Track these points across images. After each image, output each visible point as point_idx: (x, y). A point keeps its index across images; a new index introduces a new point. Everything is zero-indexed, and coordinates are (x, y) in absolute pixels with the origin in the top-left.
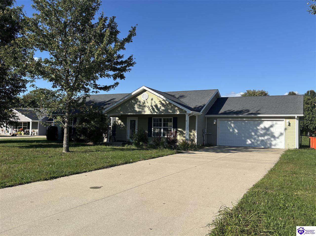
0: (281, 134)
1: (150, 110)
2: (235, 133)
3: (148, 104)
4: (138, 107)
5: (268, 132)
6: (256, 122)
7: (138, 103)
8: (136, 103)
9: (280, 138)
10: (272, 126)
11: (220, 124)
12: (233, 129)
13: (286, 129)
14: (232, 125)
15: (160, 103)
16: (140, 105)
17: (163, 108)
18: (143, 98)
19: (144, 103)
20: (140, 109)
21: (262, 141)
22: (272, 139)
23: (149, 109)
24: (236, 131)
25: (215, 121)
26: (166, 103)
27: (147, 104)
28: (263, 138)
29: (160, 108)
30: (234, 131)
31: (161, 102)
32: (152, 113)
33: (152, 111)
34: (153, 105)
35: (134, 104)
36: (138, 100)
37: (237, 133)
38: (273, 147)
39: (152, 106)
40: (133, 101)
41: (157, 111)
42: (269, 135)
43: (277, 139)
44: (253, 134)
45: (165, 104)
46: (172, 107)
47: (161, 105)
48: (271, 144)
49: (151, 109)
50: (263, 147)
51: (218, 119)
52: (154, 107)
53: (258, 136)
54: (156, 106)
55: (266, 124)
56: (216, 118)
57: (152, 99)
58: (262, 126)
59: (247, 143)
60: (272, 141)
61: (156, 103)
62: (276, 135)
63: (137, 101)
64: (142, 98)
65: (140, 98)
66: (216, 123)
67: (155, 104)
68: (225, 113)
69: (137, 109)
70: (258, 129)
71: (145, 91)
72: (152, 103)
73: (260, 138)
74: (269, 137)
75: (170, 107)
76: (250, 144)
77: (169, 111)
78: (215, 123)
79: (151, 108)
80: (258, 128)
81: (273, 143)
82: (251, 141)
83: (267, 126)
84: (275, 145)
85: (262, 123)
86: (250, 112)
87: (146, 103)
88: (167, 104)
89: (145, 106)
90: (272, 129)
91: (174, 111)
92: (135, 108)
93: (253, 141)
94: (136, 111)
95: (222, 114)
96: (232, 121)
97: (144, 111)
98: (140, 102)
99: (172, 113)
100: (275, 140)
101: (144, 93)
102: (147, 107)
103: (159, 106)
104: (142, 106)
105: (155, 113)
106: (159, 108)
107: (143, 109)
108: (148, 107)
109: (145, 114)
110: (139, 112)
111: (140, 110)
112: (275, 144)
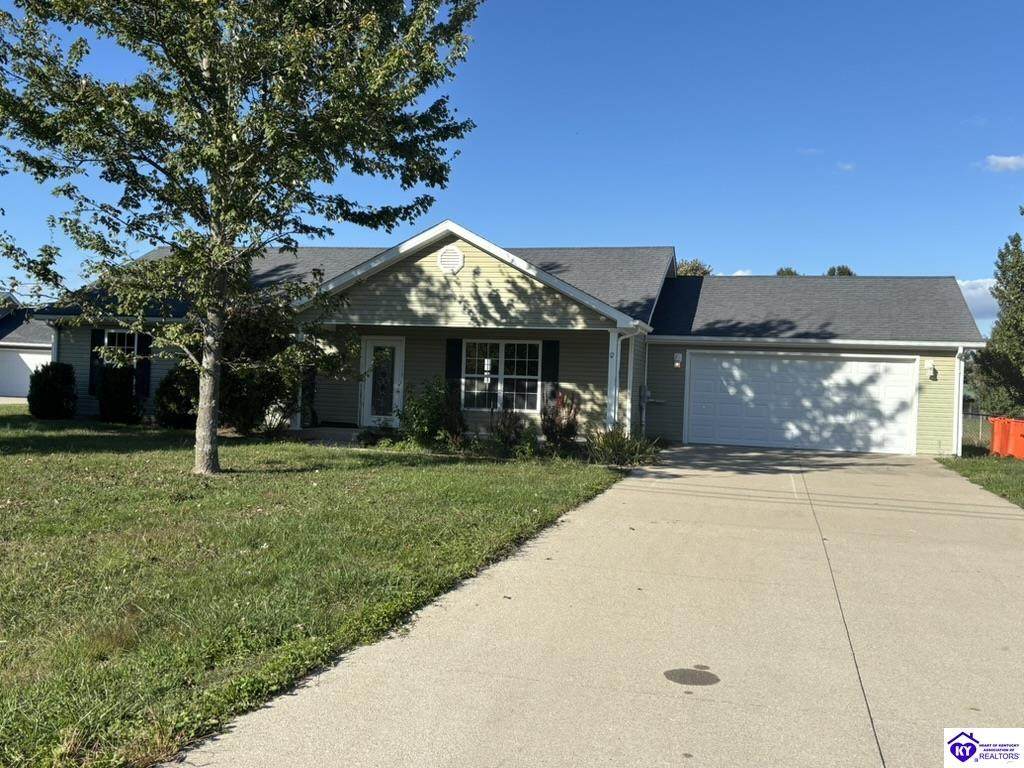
0: (903, 406)
1: (470, 311)
2: (746, 399)
3: (463, 290)
4: (420, 301)
5: (861, 400)
6: (819, 365)
7: (422, 284)
8: (415, 283)
9: (901, 418)
10: (872, 379)
11: (693, 366)
12: (738, 385)
13: (920, 389)
14: (737, 373)
15: (509, 286)
16: (429, 293)
17: (520, 306)
18: (441, 267)
19: (446, 285)
20: (429, 306)
21: (839, 427)
22: (873, 423)
23: (465, 308)
24: (749, 393)
25: (679, 356)
26: (533, 286)
27: (455, 289)
28: (840, 419)
29: (510, 306)
30: (741, 392)
31: (514, 283)
32: (478, 323)
33: (478, 316)
34: (481, 294)
35: (407, 287)
36: (421, 271)
37: (754, 400)
38: (874, 450)
39: (477, 297)
40: (401, 277)
41: (497, 316)
42: (861, 408)
43: (890, 425)
44: (807, 403)
45: (530, 291)
46: (556, 304)
47: (511, 295)
48: (868, 442)
49: (474, 310)
50: (840, 449)
51: (688, 351)
52: (485, 300)
53: (826, 412)
54: (495, 298)
55: (854, 371)
56: (683, 348)
57: (476, 272)
58: (839, 377)
59: (789, 435)
60: (871, 429)
61: (495, 286)
62: (887, 408)
63: (417, 275)
64: (438, 263)
65: (432, 265)
66: (683, 364)
67: (489, 290)
68: (711, 330)
69: (418, 308)
70: (824, 389)
71: (450, 238)
72: (476, 287)
73: (832, 419)
74: (860, 415)
75: (549, 303)
76: (797, 439)
77: (545, 317)
78: (677, 364)
79: (473, 303)
80: (826, 383)
81: (877, 435)
82: (798, 427)
83: (857, 379)
84: (881, 445)
85: (839, 368)
86: (801, 330)
87: (453, 284)
88: (537, 293)
89: (450, 298)
90: (872, 389)
91: (566, 318)
92: (408, 302)
93: (806, 427)
94: (412, 315)
95: (699, 333)
96: (738, 360)
97: (448, 317)
98: (429, 279)
99: (557, 323)
100: (882, 424)
101: (446, 248)
102: (459, 299)
103: (506, 297)
104: (441, 296)
105: (491, 325)
106: (505, 304)
107: (442, 308)
108: (460, 302)
109: (452, 324)
110: (428, 317)
111: (432, 311)
112: (884, 440)
